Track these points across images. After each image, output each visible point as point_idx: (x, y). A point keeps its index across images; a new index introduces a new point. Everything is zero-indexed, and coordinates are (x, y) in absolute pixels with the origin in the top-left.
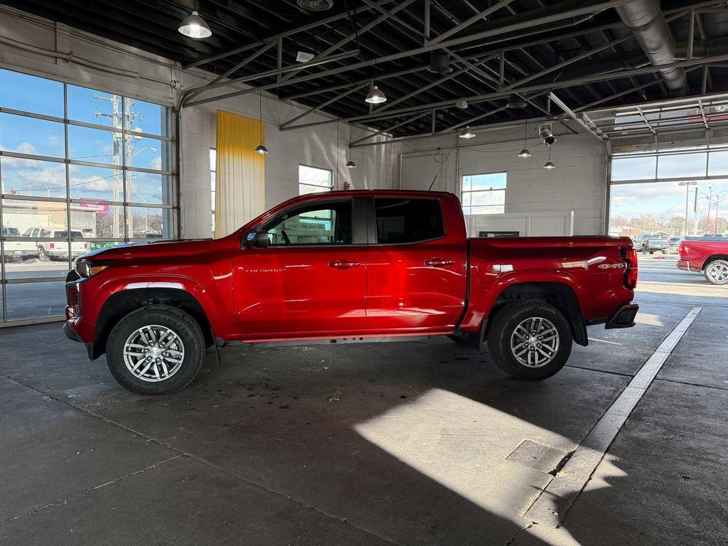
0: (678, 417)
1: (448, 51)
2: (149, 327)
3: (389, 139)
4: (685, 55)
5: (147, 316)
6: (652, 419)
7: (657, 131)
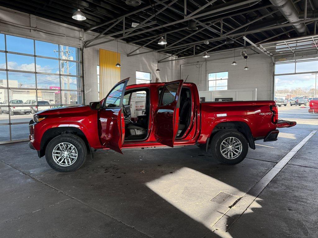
0: (294, 181)
1: (195, 20)
2: (63, 143)
3: (176, 59)
4: (303, 18)
5: (61, 139)
6: (281, 182)
7: (295, 52)
